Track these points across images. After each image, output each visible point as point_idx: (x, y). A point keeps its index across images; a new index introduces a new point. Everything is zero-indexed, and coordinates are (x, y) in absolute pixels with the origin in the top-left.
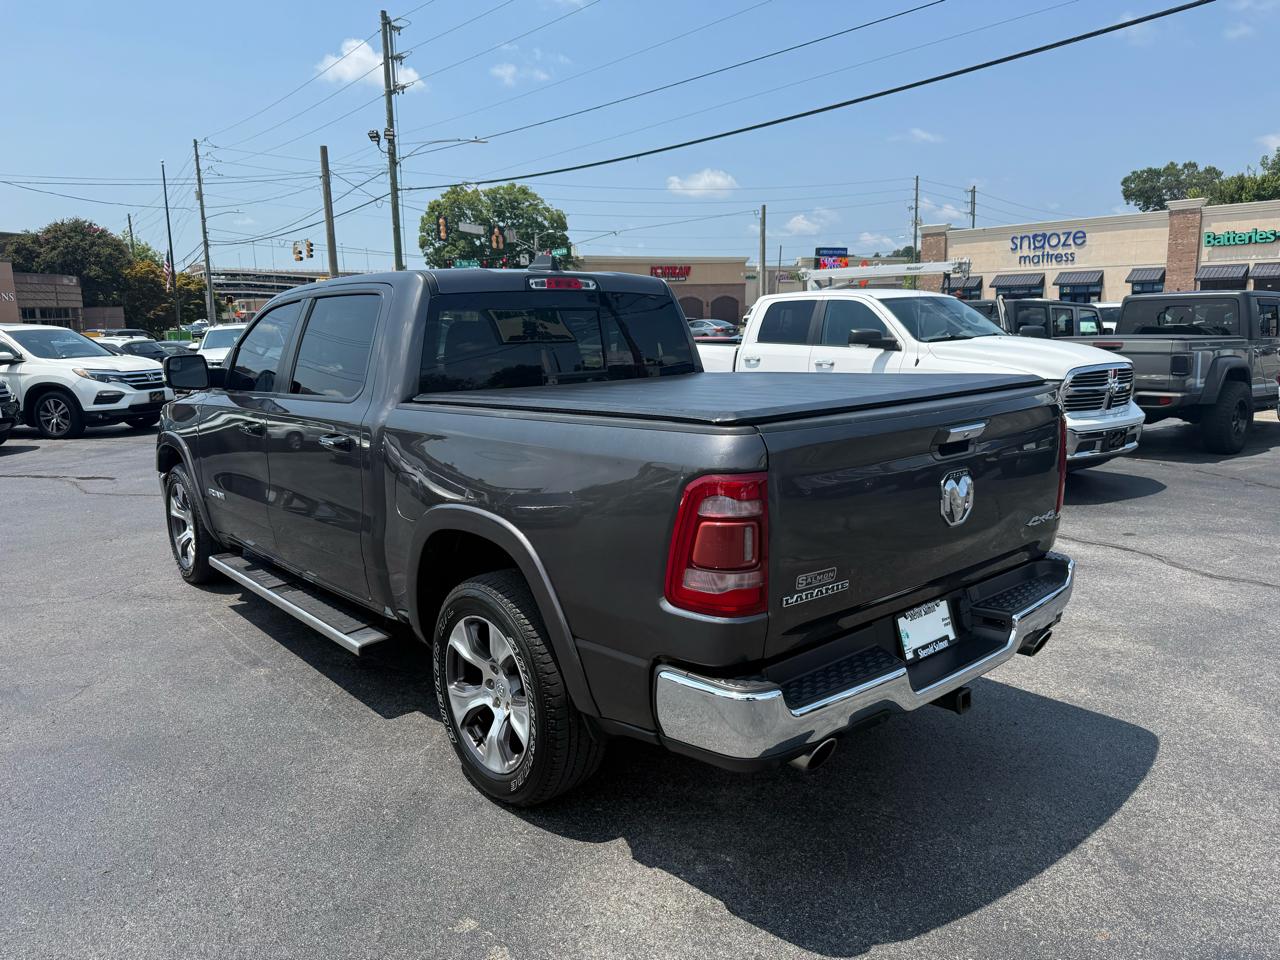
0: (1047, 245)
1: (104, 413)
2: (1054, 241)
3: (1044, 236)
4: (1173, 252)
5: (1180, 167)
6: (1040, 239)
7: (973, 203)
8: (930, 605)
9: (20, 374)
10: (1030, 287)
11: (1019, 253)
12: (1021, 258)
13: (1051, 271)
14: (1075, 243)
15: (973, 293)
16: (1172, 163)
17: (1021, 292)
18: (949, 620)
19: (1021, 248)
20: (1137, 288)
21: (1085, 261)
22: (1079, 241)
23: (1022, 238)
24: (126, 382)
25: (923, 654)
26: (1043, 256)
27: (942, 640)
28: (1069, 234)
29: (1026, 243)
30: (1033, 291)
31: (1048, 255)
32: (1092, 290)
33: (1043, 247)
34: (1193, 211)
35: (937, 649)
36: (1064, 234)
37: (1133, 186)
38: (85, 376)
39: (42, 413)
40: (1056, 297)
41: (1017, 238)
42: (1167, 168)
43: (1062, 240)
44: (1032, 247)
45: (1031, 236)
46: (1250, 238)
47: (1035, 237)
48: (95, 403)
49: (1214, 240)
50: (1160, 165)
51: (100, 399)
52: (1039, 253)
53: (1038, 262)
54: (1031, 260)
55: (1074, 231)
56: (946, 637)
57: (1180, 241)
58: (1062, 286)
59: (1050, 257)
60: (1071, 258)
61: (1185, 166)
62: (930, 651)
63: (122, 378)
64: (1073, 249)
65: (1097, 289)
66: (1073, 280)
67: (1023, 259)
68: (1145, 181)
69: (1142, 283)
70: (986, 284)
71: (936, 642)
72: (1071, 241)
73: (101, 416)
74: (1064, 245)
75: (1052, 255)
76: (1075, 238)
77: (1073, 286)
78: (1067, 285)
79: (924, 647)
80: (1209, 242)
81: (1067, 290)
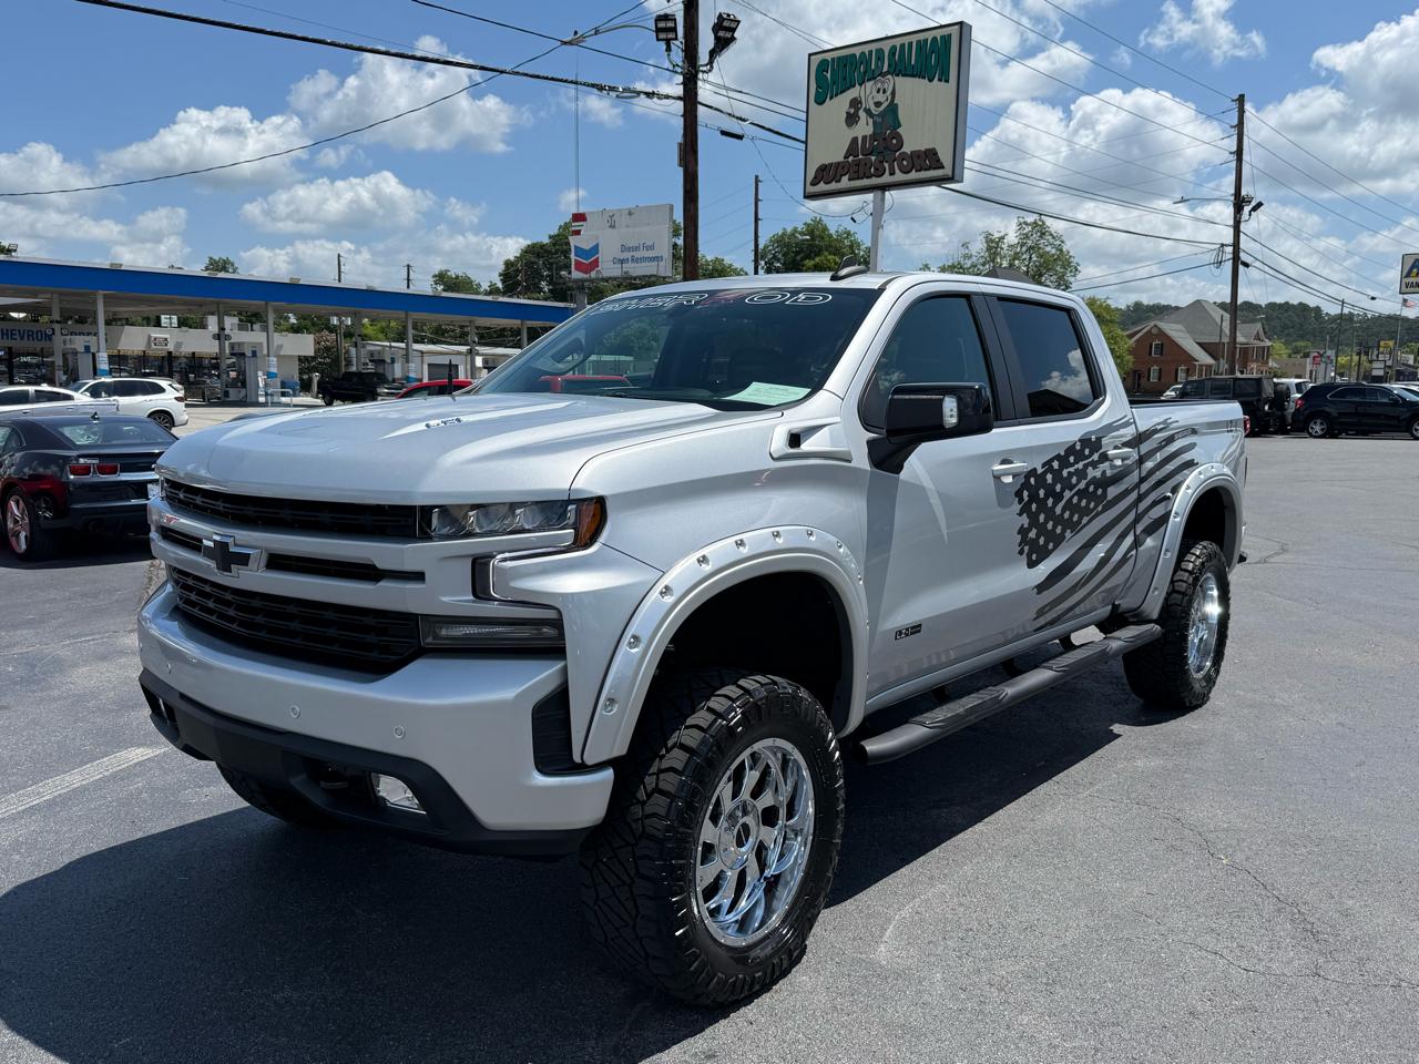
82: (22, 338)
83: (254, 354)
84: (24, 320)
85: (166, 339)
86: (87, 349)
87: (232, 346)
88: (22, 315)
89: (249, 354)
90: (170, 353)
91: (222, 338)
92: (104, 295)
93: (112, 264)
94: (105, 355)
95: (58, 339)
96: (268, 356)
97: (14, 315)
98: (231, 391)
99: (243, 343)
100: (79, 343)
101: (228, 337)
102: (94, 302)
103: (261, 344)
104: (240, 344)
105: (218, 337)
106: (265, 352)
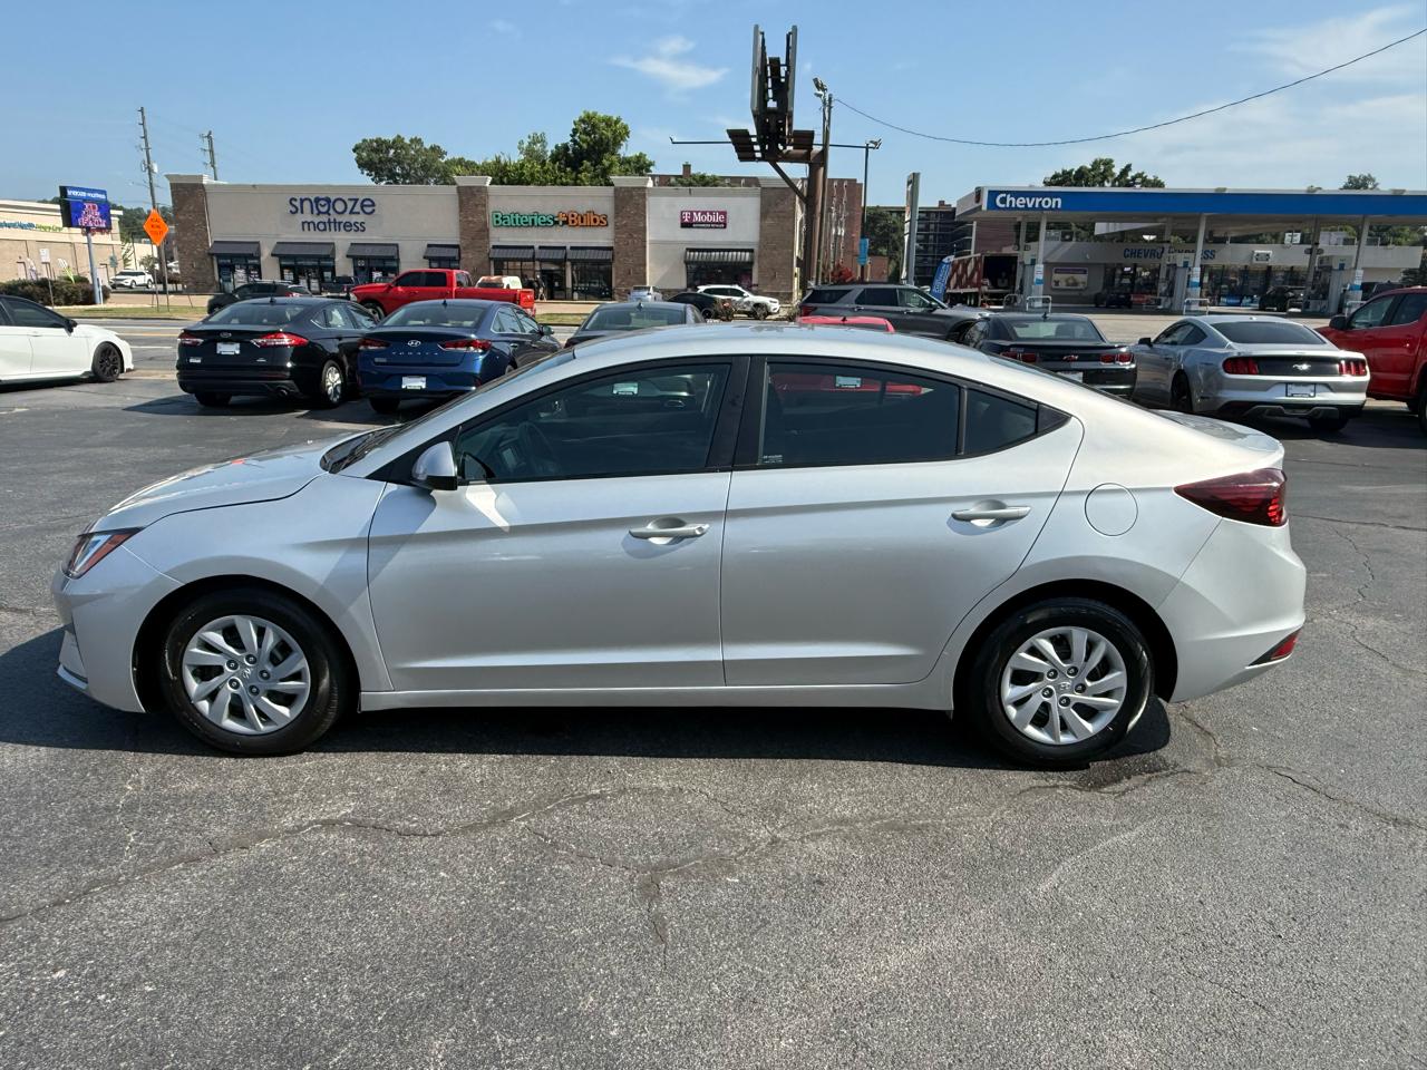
0: (331, 211)
2: (339, 207)
3: (328, 200)
4: (464, 230)
5: (407, 141)
6: (322, 204)
7: (211, 151)
10: (319, 258)
11: (300, 218)
12: (303, 223)
13: (342, 241)
14: (364, 211)
15: (250, 261)
16: (399, 136)
17: (309, 263)
19: (302, 212)
20: (434, 265)
21: (376, 233)
22: (368, 210)
23: (302, 201)
26: (329, 222)
28: (356, 200)
29: (307, 205)
30: (323, 262)
31: (335, 222)
32: (388, 264)
33: (327, 213)
34: (482, 190)
36: (350, 200)
37: (364, 154)
40: (351, 274)
41: (296, 200)
42: (394, 142)
43: (350, 205)
44: (316, 212)
45: (313, 199)
46: (533, 220)
47: (317, 200)
49: (503, 221)
50: (390, 137)
52: (324, 218)
53: (325, 230)
54: (316, 227)
55: (361, 199)
57: (470, 219)
58: (355, 259)
59: (337, 225)
60: (361, 228)
61: (412, 141)
64: (360, 218)
65: (395, 264)
66: (368, 252)
67: (306, 225)
68: (376, 151)
69: (439, 260)
70: (266, 253)
72: (358, 208)
74: (351, 212)
75: (340, 223)
76: (362, 206)
77: (367, 259)
78: (361, 258)
80: (497, 222)
81: (361, 263)
82: (1145, 256)
83: (1342, 267)
84: (1153, 241)
85: (1268, 255)
86: (1186, 265)
87: (1321, 261)
88: (1152, 237)
89: (1336, 267)
90: (1270, 268)
91: (1315, 251)
92: (1208, 217)
93: (1217, 190)
94: (1199, 269)
95: (1166, 254)
96: (1355, 268)
97: (1146, 237)
98: (1312, 302)
99: (1332, 256)
100: (1180, 259)
101: (1320, 251)
102: (1199, 225)
103: (1351, 257)
104: (1328, 258)
105: (1310, 252)
106: (1353, 265)
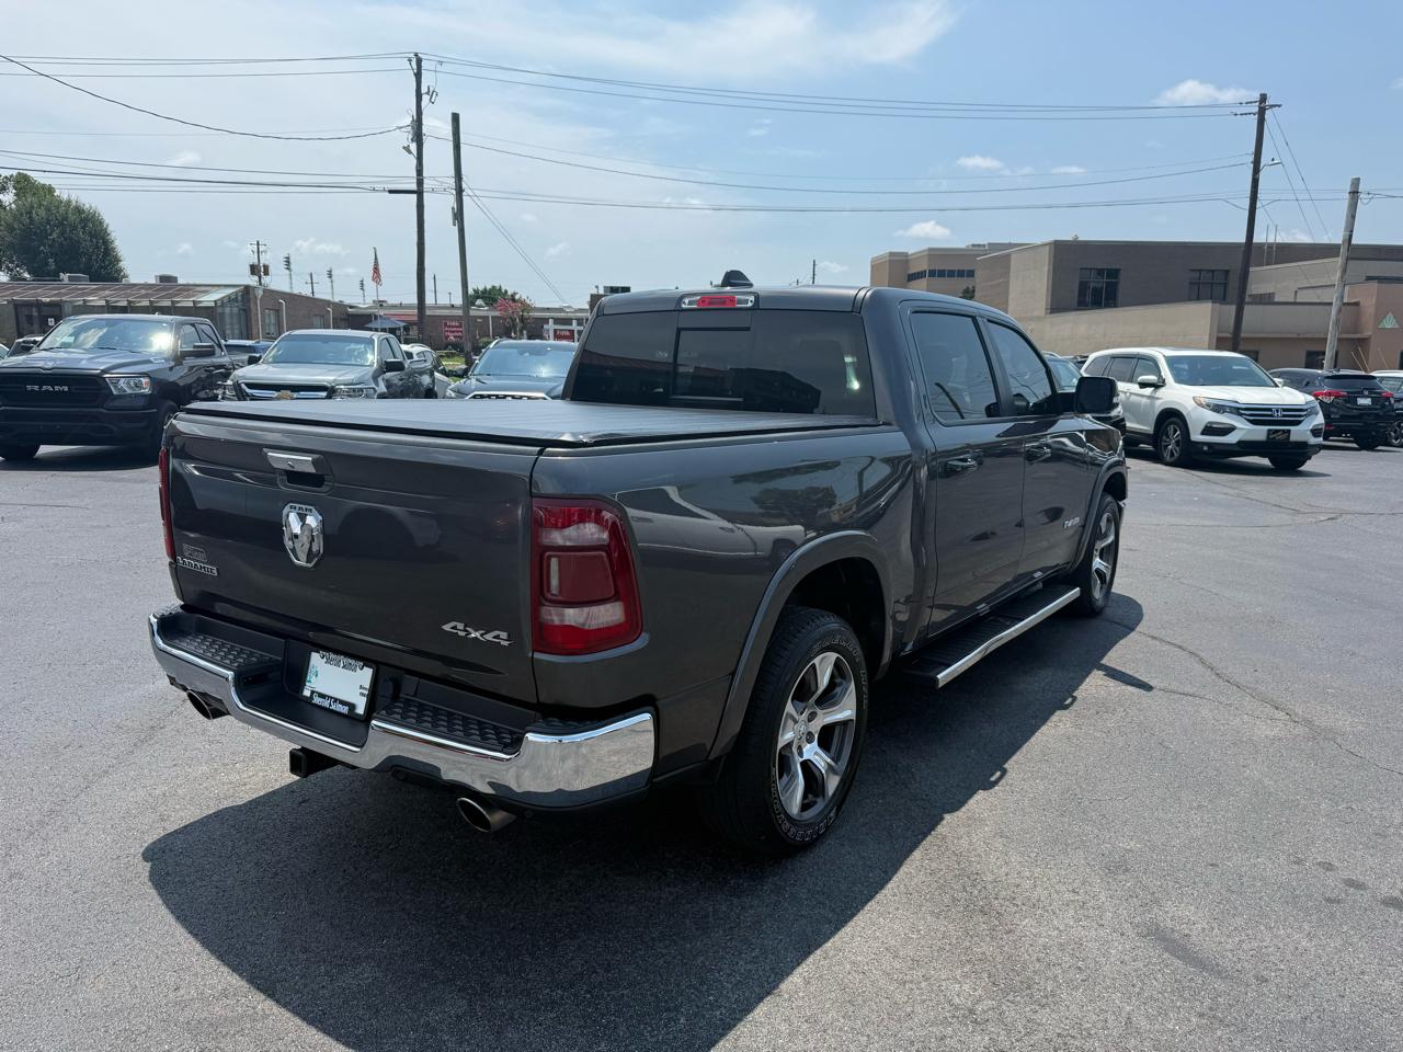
1: (1209, 445)
8: (353, 662)
9: (1157, 398)
18: (367, 692)
24: (1241, 415)
25: (317, 700)
27: (343, 703)
35: (333, 707)
38: (1200, 405)
39: (1164, 438)
48: (1203, 433)
51: (1209, 430)
56: (352, 706)
62: (326, 703)
63: (1237, 410)
71: (336, 700)
73: (1205, 448)
79: (322, 696)
